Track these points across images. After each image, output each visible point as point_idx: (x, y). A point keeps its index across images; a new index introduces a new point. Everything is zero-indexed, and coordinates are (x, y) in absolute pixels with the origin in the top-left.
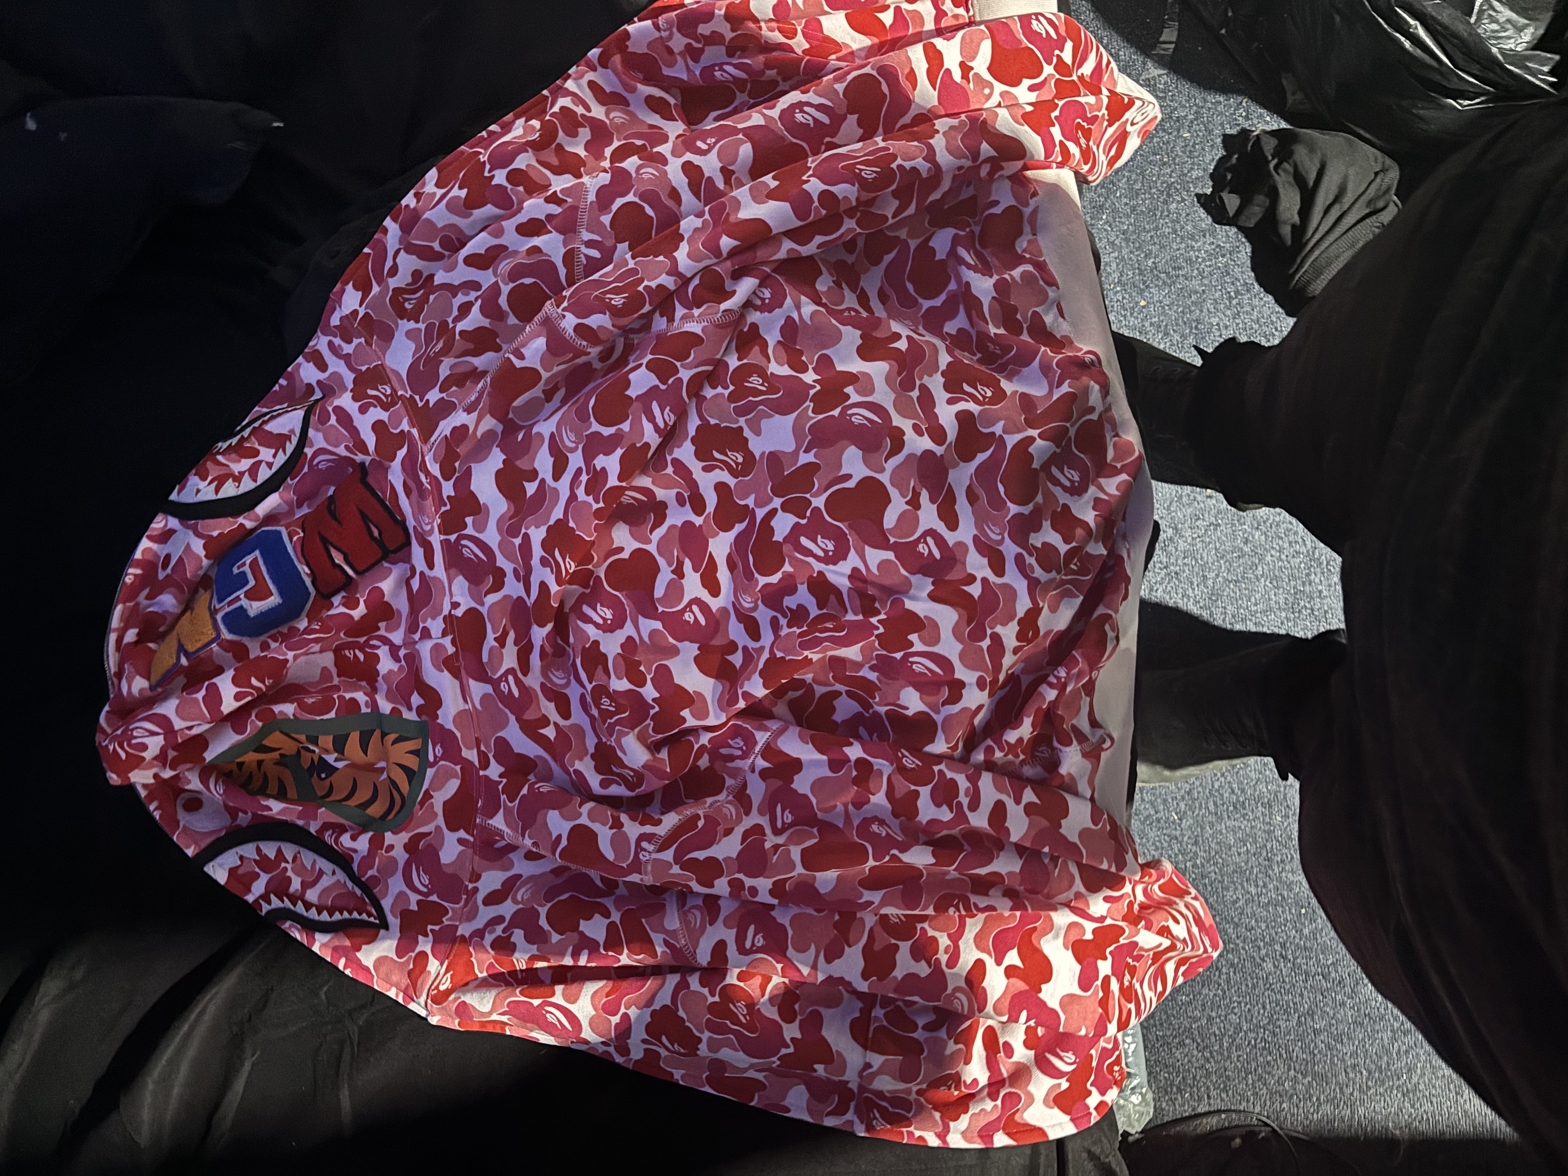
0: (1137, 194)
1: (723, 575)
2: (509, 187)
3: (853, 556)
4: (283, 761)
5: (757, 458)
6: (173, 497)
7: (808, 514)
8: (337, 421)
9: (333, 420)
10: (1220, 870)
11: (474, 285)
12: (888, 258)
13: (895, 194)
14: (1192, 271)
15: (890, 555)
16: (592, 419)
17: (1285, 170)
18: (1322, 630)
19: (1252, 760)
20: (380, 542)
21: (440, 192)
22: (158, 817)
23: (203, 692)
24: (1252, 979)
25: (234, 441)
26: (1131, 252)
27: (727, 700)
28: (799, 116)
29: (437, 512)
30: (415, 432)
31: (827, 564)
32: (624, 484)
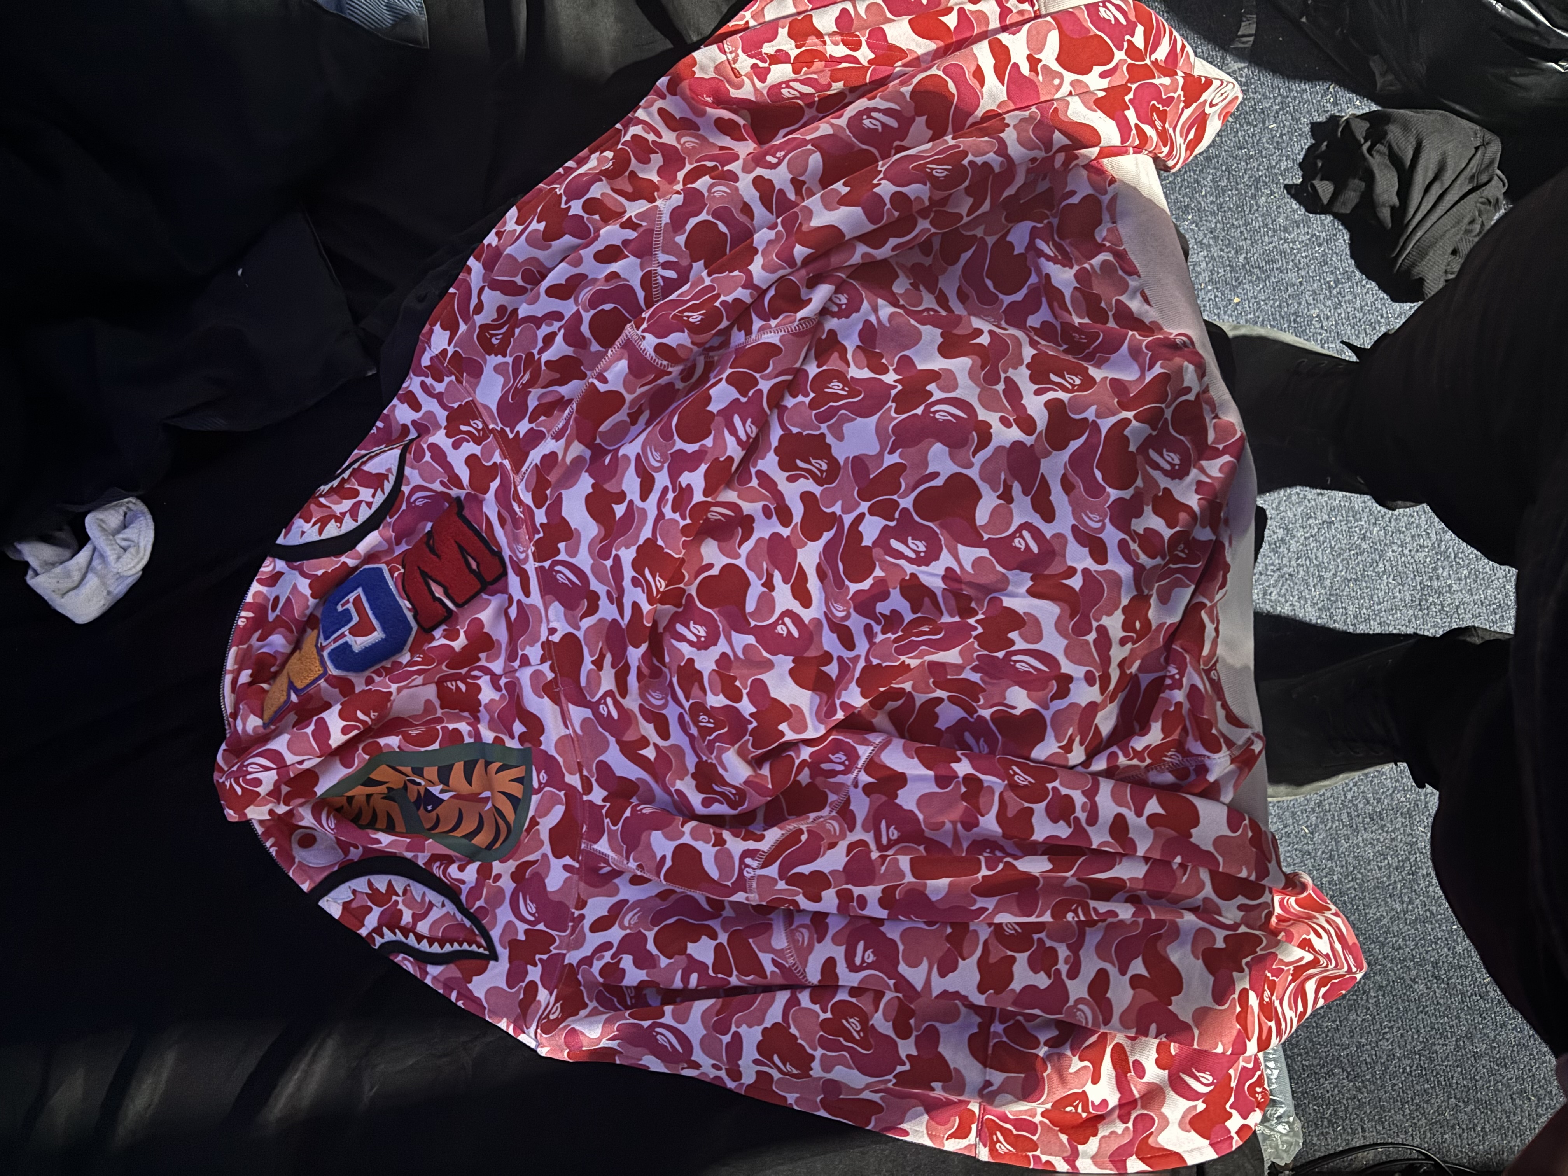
0: (1224, 192)
1: (814, 585)
2: (586, 216)
3: (945, 554)
4: (391, 795)
5: (842, 463)
6: (280, 541)
7: (897, 515)
8: (432, 458)
9: (428, 457)
10: (1360, 886)
11: (557, 316)
12: (966, 256)
13: (968, 191)
14: (1287, 263)
15: (984, 552)
16: (676, 437)
17: (1378, 152)
18: (1455, 626)
19: (1387, 768)
20: (478, 575)
21: (519, 228)
22: (274, 854)
23: (312, 727)
24: (1403, 1001)
25: (335, 483)
26: (1221, 250)
27: (825, 712)
28: (866, 122)
29: (531, 540)
30: (507, 463)
31: (919, 566)
32: (709, 499)
